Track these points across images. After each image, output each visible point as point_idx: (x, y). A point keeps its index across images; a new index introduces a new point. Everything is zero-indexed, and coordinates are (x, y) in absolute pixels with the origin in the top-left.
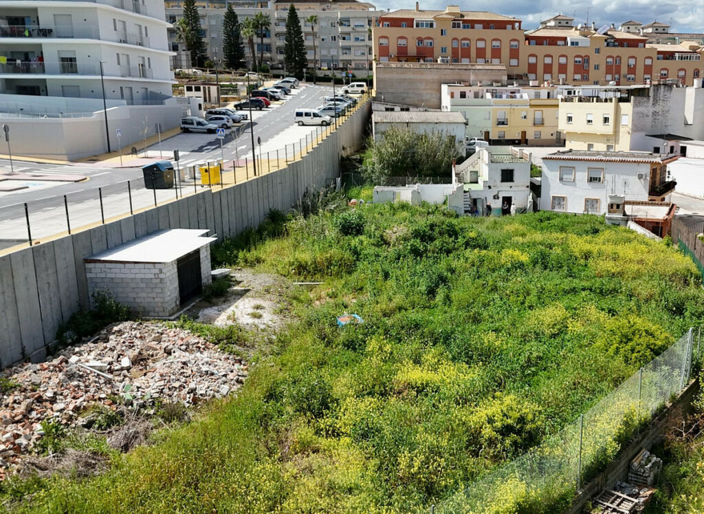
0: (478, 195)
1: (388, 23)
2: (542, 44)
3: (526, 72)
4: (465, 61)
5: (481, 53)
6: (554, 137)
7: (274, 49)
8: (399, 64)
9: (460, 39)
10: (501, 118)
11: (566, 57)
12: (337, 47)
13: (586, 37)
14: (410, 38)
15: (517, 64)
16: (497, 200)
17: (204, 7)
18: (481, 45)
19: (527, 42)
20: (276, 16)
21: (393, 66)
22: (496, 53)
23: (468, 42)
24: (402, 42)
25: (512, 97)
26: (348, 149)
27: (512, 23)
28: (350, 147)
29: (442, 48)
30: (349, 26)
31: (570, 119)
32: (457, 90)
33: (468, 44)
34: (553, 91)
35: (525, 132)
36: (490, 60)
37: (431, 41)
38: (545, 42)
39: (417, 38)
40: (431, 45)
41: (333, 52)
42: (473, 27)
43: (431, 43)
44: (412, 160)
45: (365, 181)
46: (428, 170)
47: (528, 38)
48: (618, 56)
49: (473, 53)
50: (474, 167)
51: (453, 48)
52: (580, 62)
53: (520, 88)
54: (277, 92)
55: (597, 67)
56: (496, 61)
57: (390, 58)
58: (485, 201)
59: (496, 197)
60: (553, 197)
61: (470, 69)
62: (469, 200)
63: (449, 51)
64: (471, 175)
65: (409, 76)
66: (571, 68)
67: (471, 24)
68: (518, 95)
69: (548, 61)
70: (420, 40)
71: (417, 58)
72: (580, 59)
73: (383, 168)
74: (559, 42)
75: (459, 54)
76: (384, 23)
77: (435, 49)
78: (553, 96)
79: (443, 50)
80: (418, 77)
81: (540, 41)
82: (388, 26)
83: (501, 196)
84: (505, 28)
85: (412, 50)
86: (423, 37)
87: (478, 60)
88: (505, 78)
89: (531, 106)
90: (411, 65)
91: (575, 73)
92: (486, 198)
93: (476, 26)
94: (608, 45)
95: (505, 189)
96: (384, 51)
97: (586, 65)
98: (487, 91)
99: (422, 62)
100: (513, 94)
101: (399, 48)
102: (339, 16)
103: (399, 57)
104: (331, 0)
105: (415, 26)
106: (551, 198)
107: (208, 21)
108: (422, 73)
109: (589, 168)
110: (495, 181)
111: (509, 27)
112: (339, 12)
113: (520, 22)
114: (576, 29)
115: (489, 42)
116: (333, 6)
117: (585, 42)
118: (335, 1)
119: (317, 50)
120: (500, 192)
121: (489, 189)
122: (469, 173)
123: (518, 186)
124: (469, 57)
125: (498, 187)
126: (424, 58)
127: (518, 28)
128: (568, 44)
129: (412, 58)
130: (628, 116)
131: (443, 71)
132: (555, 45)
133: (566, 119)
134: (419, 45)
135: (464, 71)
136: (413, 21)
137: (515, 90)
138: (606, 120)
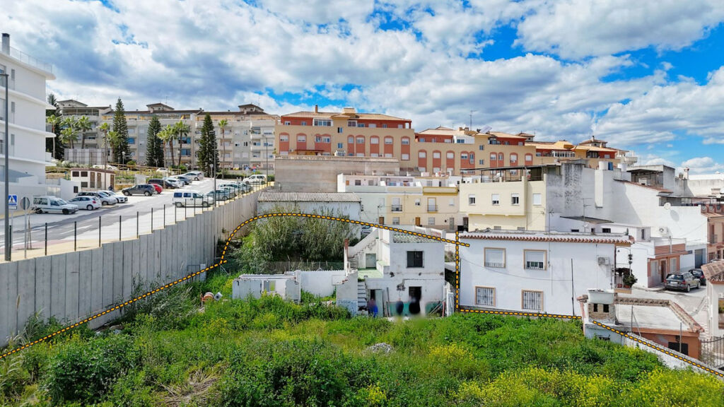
0: (377, 285)
1: (289, 122)
2: (431, 141)
3: (417, 166)
4: (360, 155)
5: (374, 149)
6: (448, 224)
7: (193, 153)
8: (298, 157)
9: (355, 136)
10: (396, 204)
11: (453, 153)
12: (249, 152)
13: (470, 135)
14: (310, 135)
15: (408, 159)
16: (401, 292)
17: (136, 119)
18: (375, 141)
19: (417, 140)
20: (196, 126)
21: (292, 158)
22: (389, 149)
23: (361, 139)
24: (302, 138)
25: (405, 185)
27: (403, 122)
29: (339, 144)
30: (260, 133)
31: (472, 200)
32: (353, 179)
34: (445, 181)
35: (419, 218)
36: (383, 155)
37: (328, 137)
38: (433, 140)
39: (316, 135)
41: (245, 155)
42: (367, 126)
43: (328, 140)
44: (297, 241)
46: (316, 253)
47: (417, 136)
48: (501, 153)
49: (368, 148)
50: (371, 249)
51: (349, 144)
52: (466, 157)
53: (413, 177)
54: (174, 181)
55: (481, 163)
56: (389, 155)
57: (290, 152)
58: (386, 293)
59: (400, 287)
60: (477, 288)
61: (365, 162)
62: (365, 291)
63: (345, 147)
64: (367, 259)
65: (306, 167)
66: (458, 163)
67: (366, 123)
68: (411, 184)
69: (437, 156)
70: (318, 137)
71: (316, 152)
72: (466, 155)
73: (263, 252)
74: (446, 140)
75: (354, 149)
76: (286, 121)
77: (332, 144)
78: (445, 185)
79: (340, 146)
81: (428, 138)
82: (289, 124)
83: (407, 285)
84: (397, 127)
85: (311, 145)
86: (321, 134)
87: (372, 154)
88: (398, 170)
89: (425, 193)
90: (309, 157)
91: (462, 166)
92: (387, 289)
93: (370, 125)
94: (491, 143)
95: (413, 277)
96: (284, 146)
97: (471, 160)
98: (381, 180)
99: (319, 155)
100: (406, 183)
101: (299, 143)
102: (251, 125)
103: (298, 151)
104: (245, 113)
105: (313, 125)
106: (474, 289)
107: (139, 130)
108: (319, 165)
109: (525, 250)
110: (399, 266)
111: (400, 126)
112: (251, 122)
113: (410, 122)
114: (461, 129)
115: (382, 139)
116: (247, 118)
117: (470, 140)
118: (248, 113)
119: (231, 154)
120: (406, 281)
121: (392, 277)
122: (364, 256)
123: (429, 273)
124: (363, 152)
125: (403, 275)
126: (322, 151)
127: (408, 127)
128: (453, 142)
129: (310, 152)
130: (541, 195)
131: (340, 162)
132: (443, 142)
133: (468, 201)
134: (317, 141)
135: (359, 163)
136: (312, 120)
137: (408, 179)
138: (515, 200)
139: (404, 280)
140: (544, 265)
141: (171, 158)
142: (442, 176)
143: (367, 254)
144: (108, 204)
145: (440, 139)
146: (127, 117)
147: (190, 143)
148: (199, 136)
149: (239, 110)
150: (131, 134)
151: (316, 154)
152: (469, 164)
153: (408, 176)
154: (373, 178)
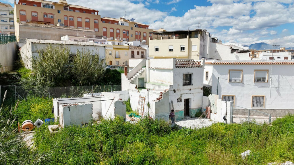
1: (25, 3)
3: (102, 35)
5: (80, 24)
6: (125, 64)
8: (34, 25)
11: (119, 30)
13: (126, 22)
14: (40, 13)
15: (97, 31)
16: (180, 103)
18: (80, 20)
19: (101, 22)
21: (30, 25)
22: (88, 25)
24: (35, 14)
25: (103, 43)
26: (4, 68)
27: (94, 11)
28: (5, 67)
29: (58, 20)
33: (72, 19)
34: (121, 43)
35: (111, 62)
36: (84, 28)
37: (52, 15)
38: (109, 22)
39: (44, 13)
42: (74, 11)
43: (52, 16)
47: (102, 20)
48: (140, 32)
49: (76, 24)
50: (142, 75)
51: (65, 21)
52: (125, 33)
55: (132, 36)
56: (88, 28)
57: (27, 22)
59: (179, 100)
61: (76, 30)
63: (63, 21)
64: (139, 81)
66: (121, 35)
67: (74, 9)
68: (106, 43)
69: (112, 31)
71: (45, 23)
72: (125, 31)
73: (45, 80)
74: (115, 23)
75: (68, 23)
76: (23, 3)
77: (54, 19)
78: (121, 45)
80: (47, 32)
81: (107, 21)
82: (25, 5)
83: (184, 98)
84: (91, 13)
85: (41, 18)
86: (47, 13)
87: (78, 27)
88: (94, 36)
89: (114, 48)
90: (42, 25)
91: (124, 37)
92: (172, 101)
93: (76, 11)
94: (135, 27)
95: (186, 92)
96: (23, 18)
97: (127, 34)
98: (90, 40)
99: (47, 25)
101: (33, 17)
103: (33, 21)
105: (42, 7)
106: (222, 97)
108: (49, 30)
109: (255, 70)
110: (179, 85)
111: (92, 13)
113: (97, 12)
114: (121, 18)
115: (83, 19)
117: (126, 24)
120: (182, 95)
121: (174, 93)
122: (137, 80)
123: (195, 89)
124: (74, 25)
125: (181, 91)
126: (49, 23)
127: (97, 14)
128: (119, 24)
129: (41, 23)
130: (197, 46)
131: (62, 30)
132: (114, 24)
133: (154, 49)
134: (45, 17)
135: (73, 31)
136: (41, 4)
137: (103, 41)
138: (182, 49)
139: (181, 94)
140: (266, 79)
142: (119, 40)
143: (139, 78)
145: (113, 22)
151: (45, 24)
152: (126, 36)
153: (103, 39)
154: (85, 39)
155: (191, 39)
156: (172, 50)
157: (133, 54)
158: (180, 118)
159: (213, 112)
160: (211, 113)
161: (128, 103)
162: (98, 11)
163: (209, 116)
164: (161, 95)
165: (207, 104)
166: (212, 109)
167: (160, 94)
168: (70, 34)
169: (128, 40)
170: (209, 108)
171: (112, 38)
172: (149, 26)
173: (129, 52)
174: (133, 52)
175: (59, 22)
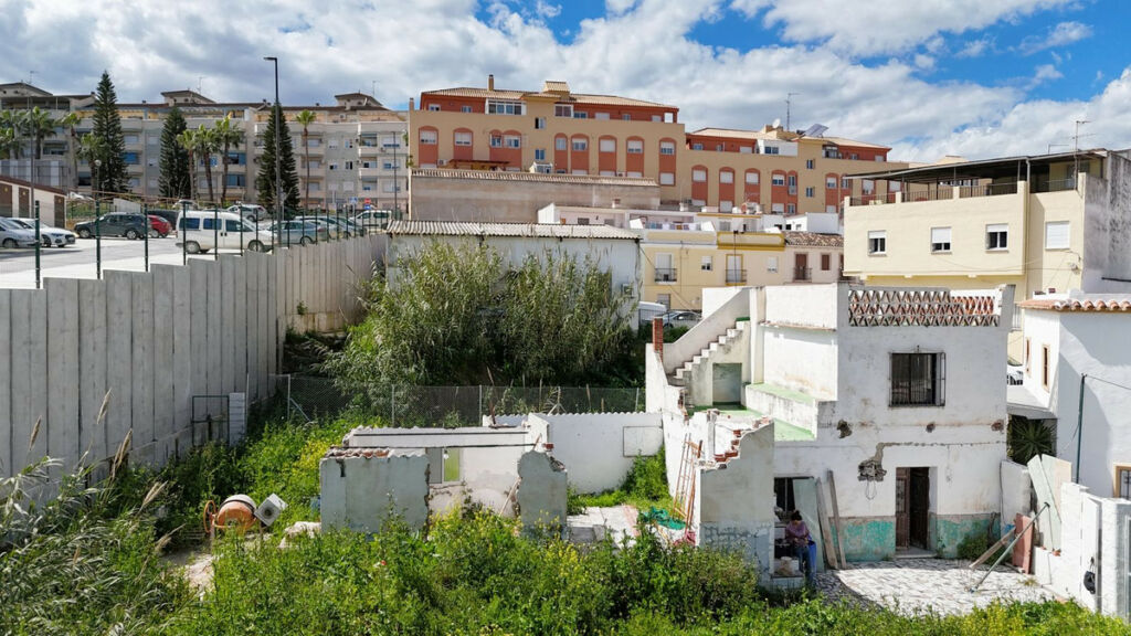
0: (796, 462)
1: (438, 106)
2: (715, 149)
3: (689, 197)
4: (580, 172)
5: (607, 162)
7: (249, 183)
8: (457, 173)
9: (569, 136)
10: (663, 266)
11: (758, 172)
12: (355, 179)
13: (790, 141)
14: (479, 132)
15: (672, 183)
16: (873, 484)
17: (141, 118)
18: (608, 146)
19: (688, 147)
20: (256, 130)
21: (446, 175)
22: (636, 162)
23: (580, 141)
24: (463, 138)
25: (679, 228)
27: (660, 111)
29: (537, 151)
30: (376, 145)
31: (878, 245)
32: (572, 214)
33: (583, 145)
34: (754, 222)
36: (624, 174)
37: (516, 138)
38: (718, 147)
39: (491, 132)
40: (516, 145)
41: (348, 187)
42: (592, 117)
43: (516, 142)
45: (347, 399)
47: (689, 140)
48: (845, 175)
49: (594, 161)
50: (728, 350)
51: (557, 151)
52: (781, 182)
53: (691, 214)
55: (810, 192)
56: (635, 174)
57: (440, 164)
58: (826, 488)
59: (870, 471)
60: (1120, 470)
61: (592, 184)
63: (549, 156)
64: (714, 380)
65: (476, 194)
66: (766, 192)
67: (588, 110)
68: (692, 226)
69: (727, 178)
70: (497, 136)
71: (493, 164)
72: (781, 178)
74: (743, 149)
75: (570, 160)
76: (431, 105)
77: (523, 151)
78: (754, 227)
79: (540, 154)
80: (494, 196)
81: (710, 143)
82: (437, 109)
83: (893, 462)
84: (650, 120)
85: (482, 151)
86: (502, 131)
87: (603, 171)
88: (656, 202)
89: (721, 245)
90: (481, 174)
91: (774, 200)
92: (830, 475)
93: (597, 114)
94: (827, 155)
95: (908, 438)
96: (428, 153)
97: (792, 188)
98: (632, 217)
99: (499, 170)
100: (680, 224)
101: (458, 148)
102: (359, 130)
103: (456, 163)
104: (348, 108)
105: (487, 111)
106: (1113, 473)
107: (144, 139)
108: (502, 189)
110: (865, 401)
111: (656, 118)
112: (359, 125)
113: (674, 111)
114: (770, 129)
115: (622, 142)
116: (351, 117)
117: (788, 149)
118: (354, 109)
119: (323, 183)
120: (886, 450)
121: (843, 436)
122: (709, 371)
123: (959, 425)
124: (586, 167)
125: (877, 429)
126: (505, 164)
127: (671, 121)
128: (758, 151)
129: (482, 165)
130: (1069, 226)
131: (541, 185)
132: (738, 151)
133: (865, 246)
134: (494, 144)
135: (579, 187)
136: (484, 102)
137: (683, 217)
138: (997, 240)
139: (881, 447)
141: (207, 191)
142: (748, 212)
143: (715, 366)
144: (17, 247)
145: (733, 145)
146: (124, 116)
147: (245, 163)
148: (261, 150)
149: (336, 103)
150: (130, 145)
151: (494, 168)
152: (786, 195)
153: (683, 211)
154: (615, 215)
155: (1040, 196)
156: (947, 246)
157: (804, 268)
158: (876, 553)
159: (1046, 541)
160: (1037, 549)
161: (657, 465)
162: (677, 110)
163: (1027, 559)
164: (735, 443)
165: (1021, 501)
166: (1043, 527)
167: (734, 438)
168: (569, 198)
169: (792, 211)
170: (1027, 520)
171: (726, 205)
172: (889, 150)
173: (787, 259)
174: (801, 260)
175: (537, 158)
